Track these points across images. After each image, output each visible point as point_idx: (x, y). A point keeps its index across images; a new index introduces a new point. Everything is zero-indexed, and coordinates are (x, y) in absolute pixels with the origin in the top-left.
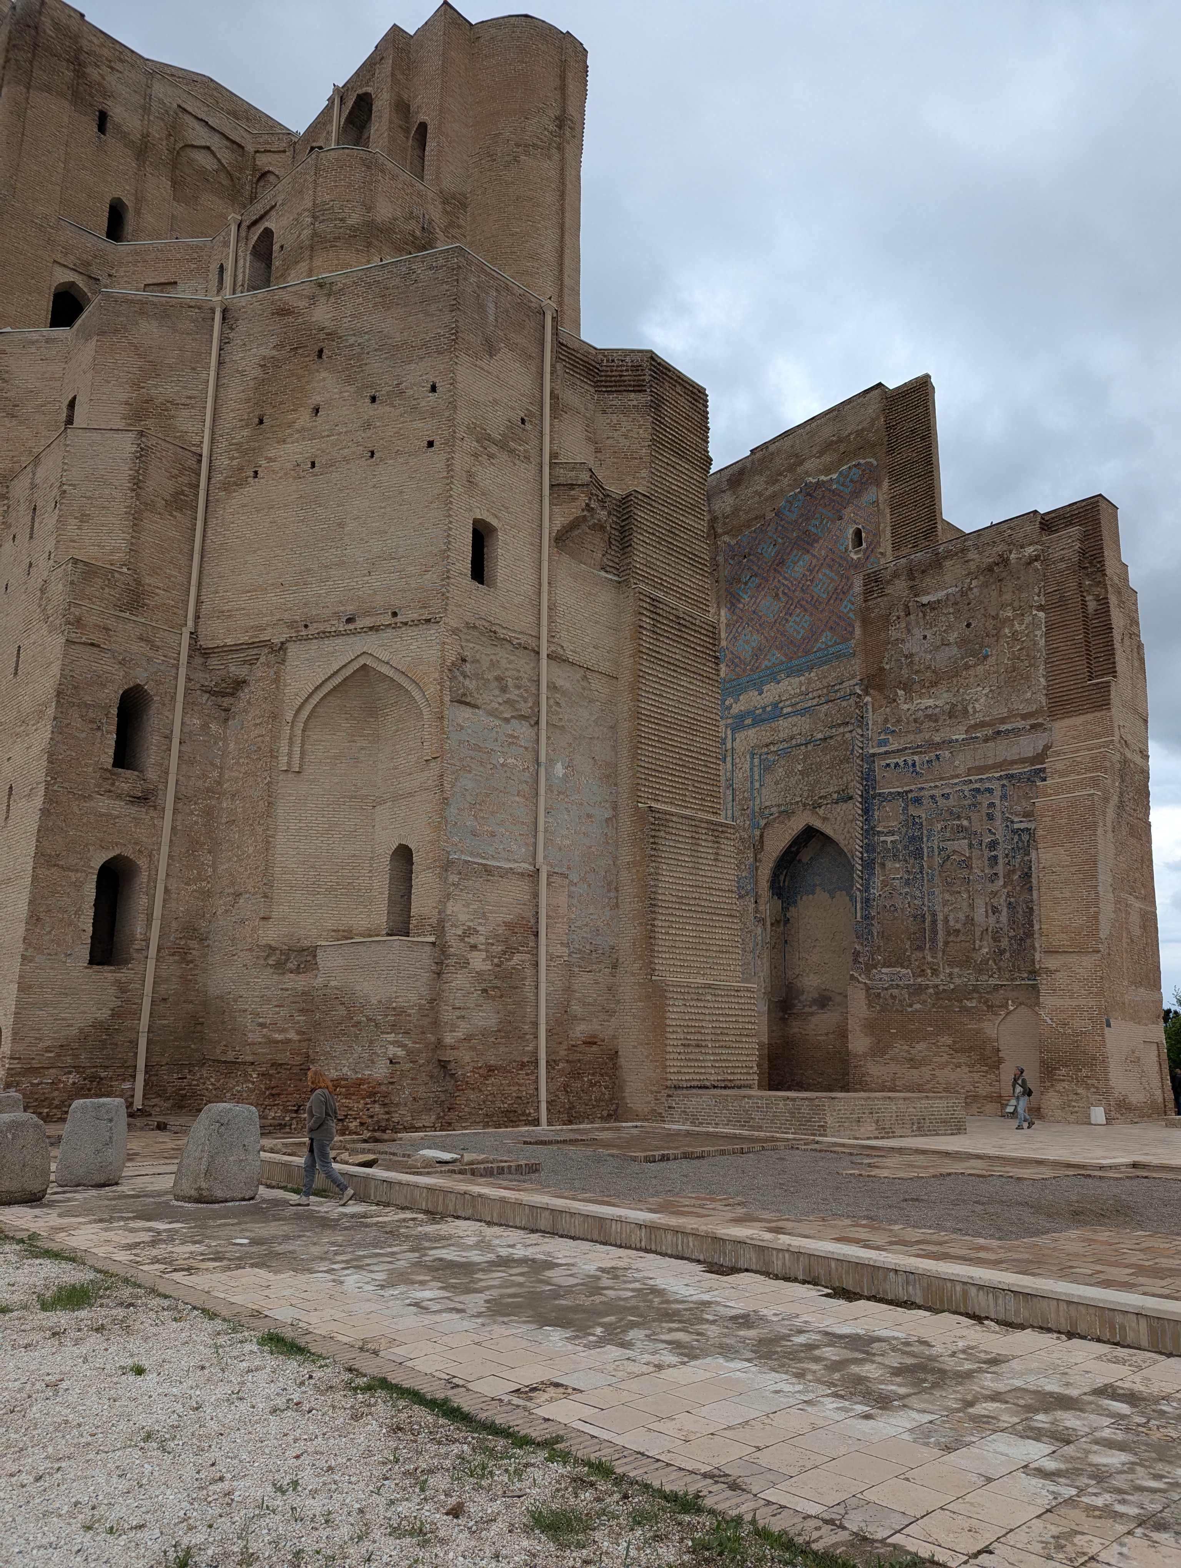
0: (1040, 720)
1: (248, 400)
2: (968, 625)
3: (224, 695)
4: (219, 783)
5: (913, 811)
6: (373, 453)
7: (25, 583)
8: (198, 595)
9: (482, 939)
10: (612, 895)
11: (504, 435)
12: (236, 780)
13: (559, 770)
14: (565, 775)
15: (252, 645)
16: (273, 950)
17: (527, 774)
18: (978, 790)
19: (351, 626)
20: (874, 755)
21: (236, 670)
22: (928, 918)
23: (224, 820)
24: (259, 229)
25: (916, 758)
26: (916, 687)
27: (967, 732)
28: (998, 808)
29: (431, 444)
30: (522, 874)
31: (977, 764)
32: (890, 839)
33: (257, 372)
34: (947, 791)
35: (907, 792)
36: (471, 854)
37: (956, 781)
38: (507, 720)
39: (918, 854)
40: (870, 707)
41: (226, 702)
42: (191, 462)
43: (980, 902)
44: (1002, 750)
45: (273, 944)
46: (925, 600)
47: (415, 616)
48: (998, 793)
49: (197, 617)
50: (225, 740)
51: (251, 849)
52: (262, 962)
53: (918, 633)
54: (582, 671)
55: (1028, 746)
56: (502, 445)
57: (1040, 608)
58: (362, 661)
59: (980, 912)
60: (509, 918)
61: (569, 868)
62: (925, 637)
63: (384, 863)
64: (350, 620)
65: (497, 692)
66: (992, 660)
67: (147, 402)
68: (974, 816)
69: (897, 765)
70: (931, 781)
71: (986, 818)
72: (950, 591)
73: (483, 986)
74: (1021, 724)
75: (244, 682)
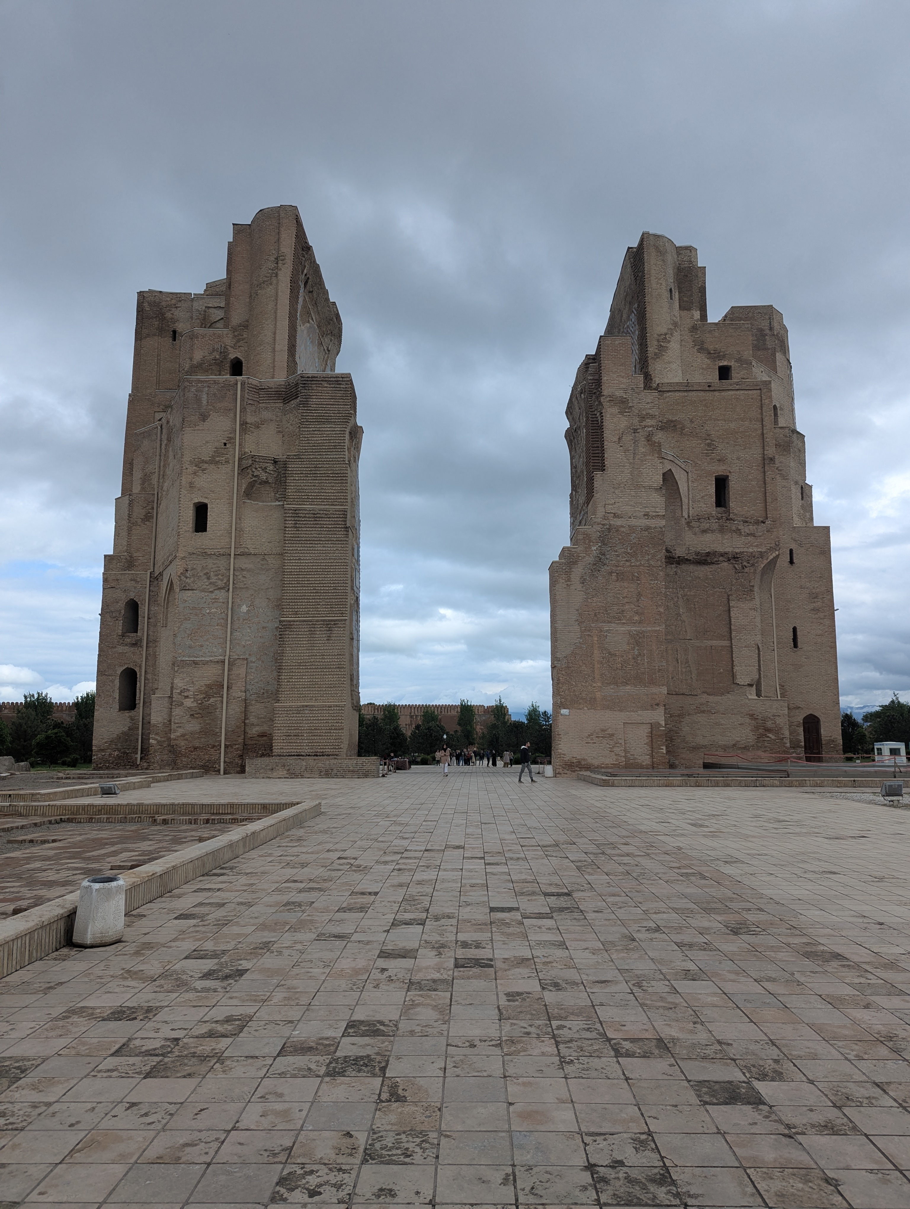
8: (154, 555)
9: (191, 693)
11: (213, 456)
13: (244, 608)
14: (248, 610)
15: (160, 574)
17: (223, 614)
19: (169, 562)
30: (217, 662)
36: (189, 657)
38: (212, 592)
42: (152, 498)
47: (174, 555)
49: (154, 565)
54: (262, 557)
56: (213, 461)
58: (170, 577)
60: (208, 682)
61: (250, 655)
64: (169, 559)
65: (206, 580)
67: (145, 475)
73: (192, 713)
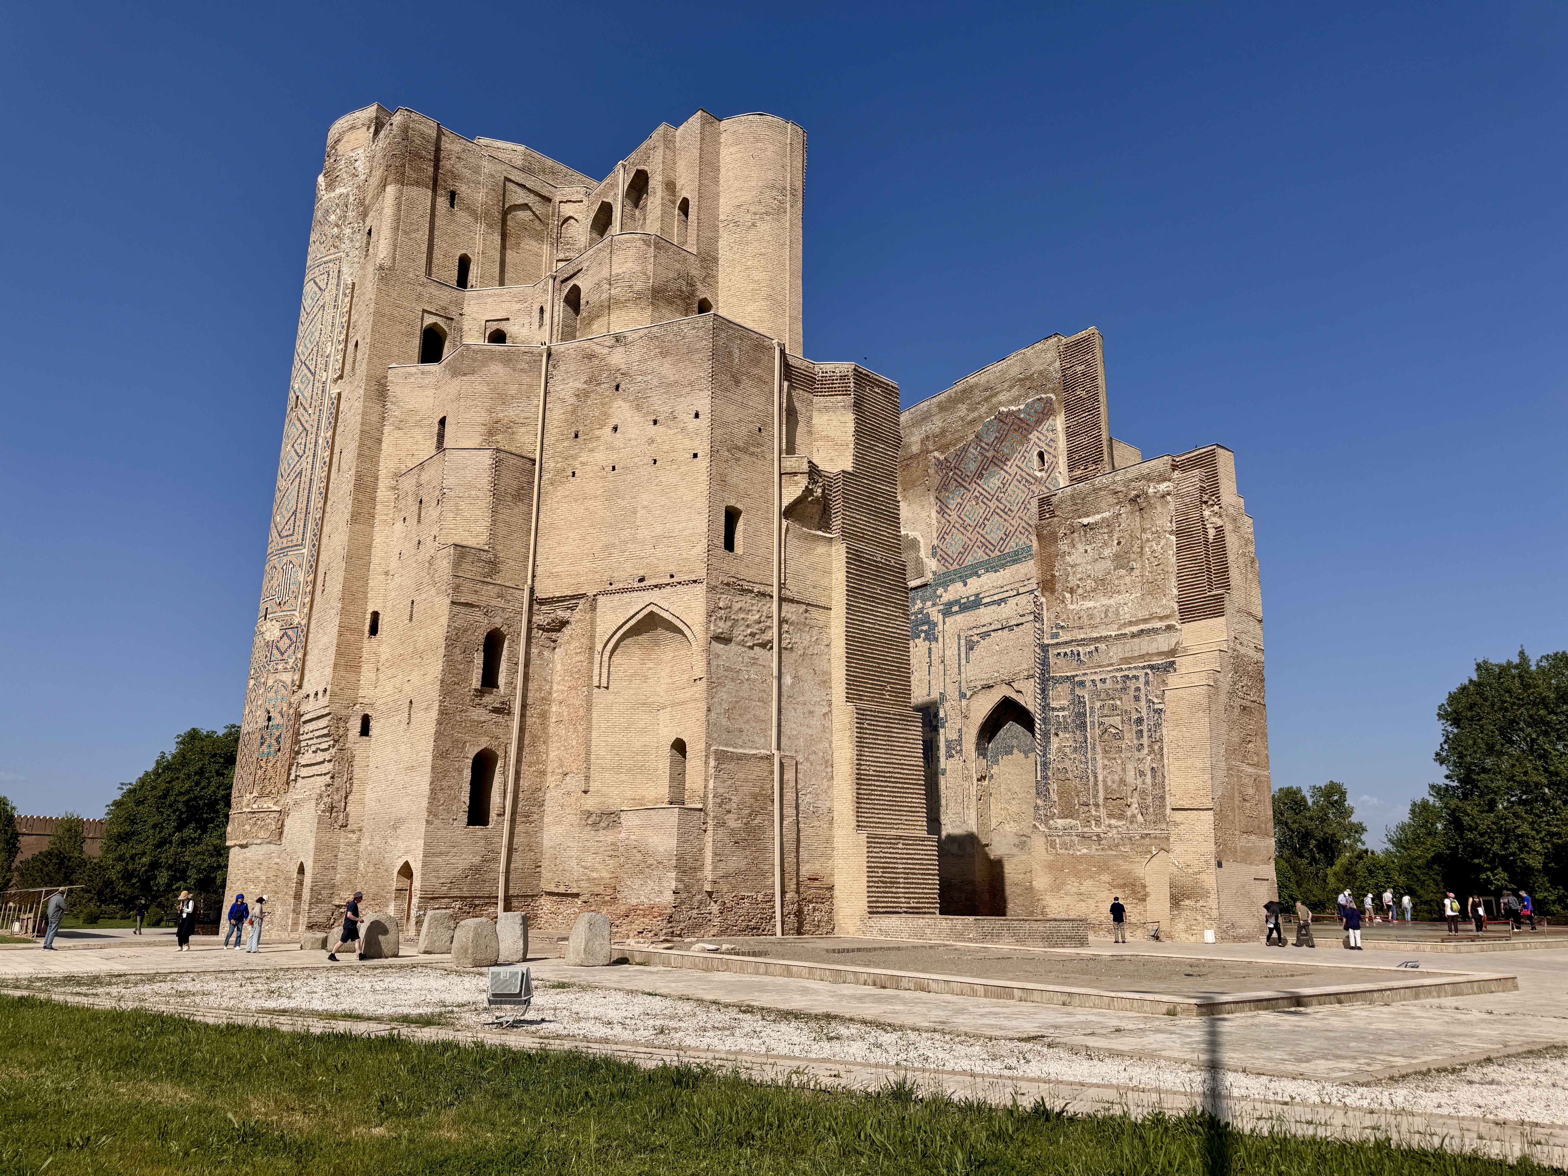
0: (1173, 623)
1: (566, 421)
2: (1119, 543)
3: (553, 630)
4: (550, 693)
5: (1078, 691)
6: (655, 461)
7: (415, 555)
8: (534, 561)
9: (735, 805)
10: (829, 770)
11: (747, 443)
12: (562, 692)
13: (789, 680)
14: (793, 684)
15: (573, 597)
16: (590, 814)
17: (765, 685)
18: (1127, 677)
19: (642, 584)
20: (1048, 645)
21: (561, 614)
22: (1092, 779)
23: (554, 720)
24: (570, 284)
25: (1080, 649)
26: (1080, 591)
27: (1119, 629)
28: (1143, 691)
29: (695, 456)
30: (762, 758)
31: (1127, 655)
32: (1061, 714)
33: (573, 400)
34: (1103, 677)
35: (1074, 677)
36: (726, 745)
37: (1111, 668)
38: (751, 648)
39: (1083, 726)
40: (1045, 606)
41: (554, 635)
42: (528, 465)
43: (1130, 767)
44: (1145, 645)
45: (591, 809)
46: (1085, 521)
47: (686, 578)
48: (1142, 680)
49: (534, 576)
50: (553, 662)
51: (574, 742)
52: (583, 822)
53: (1081, 548)
54: (804, 607)
55: (1163, 643)
56: (745, 450)
57: (1171, 533)
58: (649, 609)
59: (1131, 774)
60: (753, 790)
61: (796, 752)
62: (1086, 551)
63: (666, 750)
64: (641, 580)
65: (743, 628)
66: (1137, 572)
67: (496, 422)
68: (1125, 697)
69: (1066, 654)
70: (1092, 668)
71: (1132, 699)
72: (1104, 515)
73: (736, 839)
74: (1158, 624)
75: (568, 622)
